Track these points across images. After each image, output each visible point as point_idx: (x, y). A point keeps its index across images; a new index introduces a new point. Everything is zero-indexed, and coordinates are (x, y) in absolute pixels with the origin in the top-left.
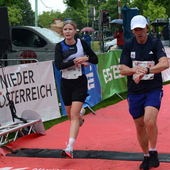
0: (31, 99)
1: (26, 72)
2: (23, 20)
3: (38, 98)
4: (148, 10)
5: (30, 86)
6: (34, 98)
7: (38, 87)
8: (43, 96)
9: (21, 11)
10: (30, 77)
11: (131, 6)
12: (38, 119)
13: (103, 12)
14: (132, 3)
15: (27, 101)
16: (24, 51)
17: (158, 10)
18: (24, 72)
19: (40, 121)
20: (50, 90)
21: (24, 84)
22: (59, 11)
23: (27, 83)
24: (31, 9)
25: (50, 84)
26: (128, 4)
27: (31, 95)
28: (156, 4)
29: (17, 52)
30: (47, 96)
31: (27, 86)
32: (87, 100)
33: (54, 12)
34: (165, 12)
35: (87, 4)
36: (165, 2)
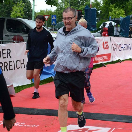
0: (8, 69)
1: (5, 50)
2: (25, 16)
3: (14, 69)
4: (112, 12)
5: (7, 60)
6: (10, 68)
7: (14, 61)
8: (18, 67)
9: (25, 9)
10: (8, 53)
11: (101, 9)
12: (10, 84)
13: (78, 11)
14: (102, 6)
15: (5, 71)
16: (15, 36)
17: (119, 12)
18: (3, 50)
19: (12, 86)
20: (23, 63)
21: (3, 58)
22: (51, 10)
23: (6, 58)
24: (31, 8)
25: (24, 60)
26: (99, 7)
27: (8, 67)
28: (115, 7)
29: (9, 36)
30: (21, 68)
31: (5, 60)
32: (52, 72)
33: (48, 11)
34: (124, 13)
35: (70, 6)
36: (122, 6)
